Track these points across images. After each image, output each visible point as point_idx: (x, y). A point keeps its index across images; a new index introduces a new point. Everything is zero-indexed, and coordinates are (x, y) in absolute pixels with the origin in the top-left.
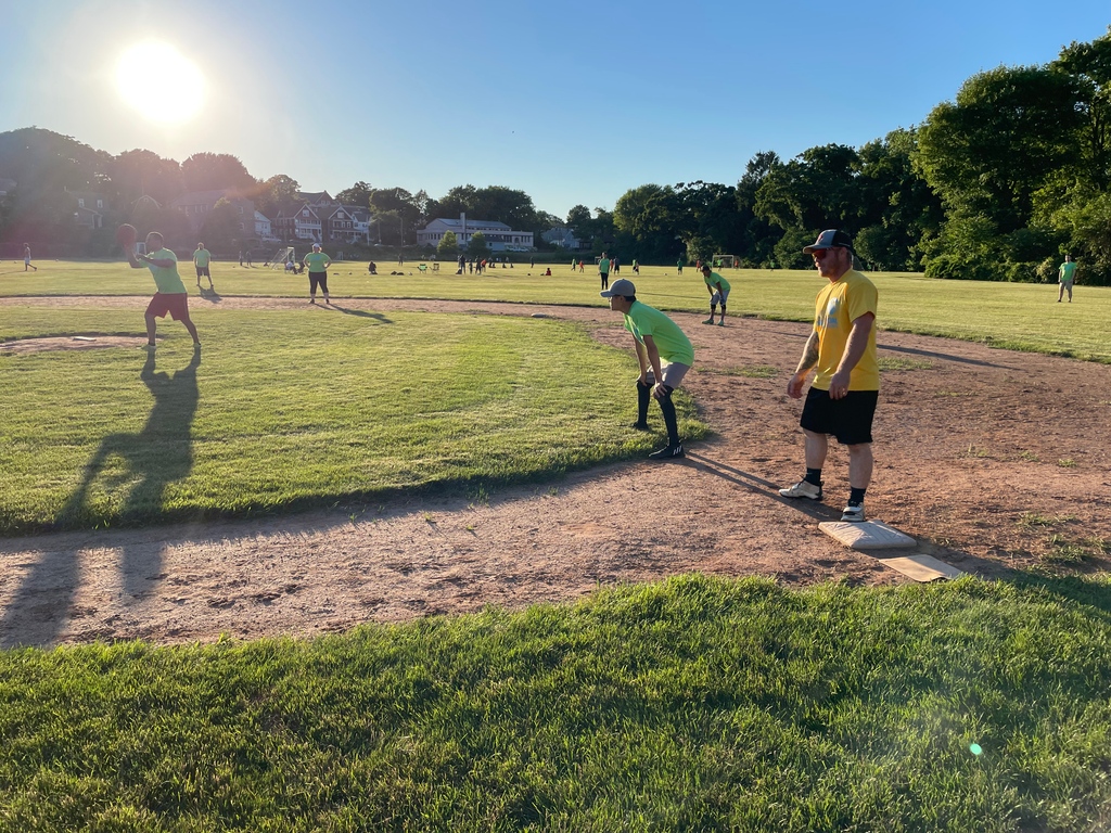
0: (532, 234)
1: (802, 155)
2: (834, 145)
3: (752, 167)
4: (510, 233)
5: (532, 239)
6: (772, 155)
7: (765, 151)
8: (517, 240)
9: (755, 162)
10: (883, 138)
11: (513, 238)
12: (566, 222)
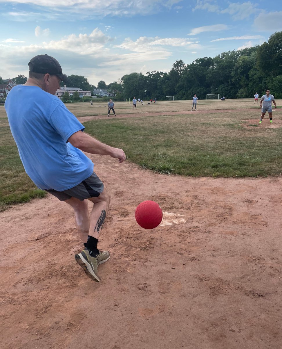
0: (90, 92)
1: (195, 61)
2: (207, 57)
3: (175, 65)
4: (82, 91)
5: (90, 93)
6: (181, 61)
7: (179, 60)
8: (85, 94)
9: (175, 64)
10: (220, 55)
11: (84, 93)
12: (97, 87)
